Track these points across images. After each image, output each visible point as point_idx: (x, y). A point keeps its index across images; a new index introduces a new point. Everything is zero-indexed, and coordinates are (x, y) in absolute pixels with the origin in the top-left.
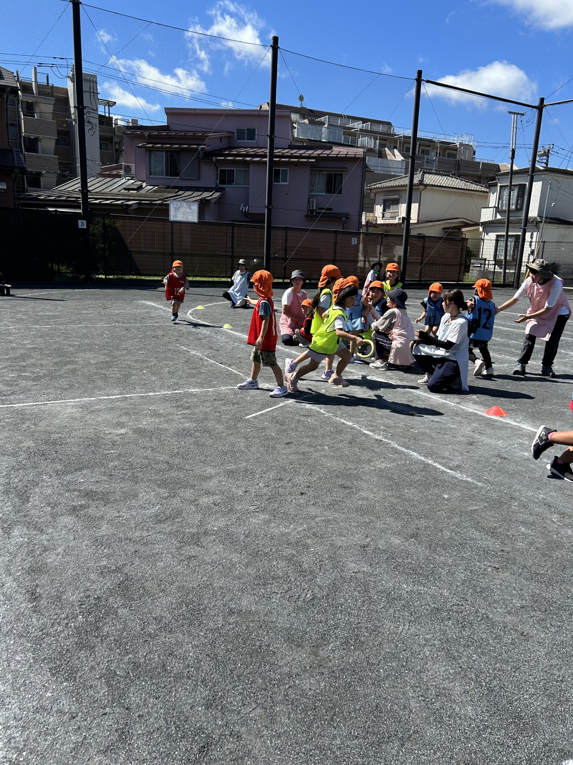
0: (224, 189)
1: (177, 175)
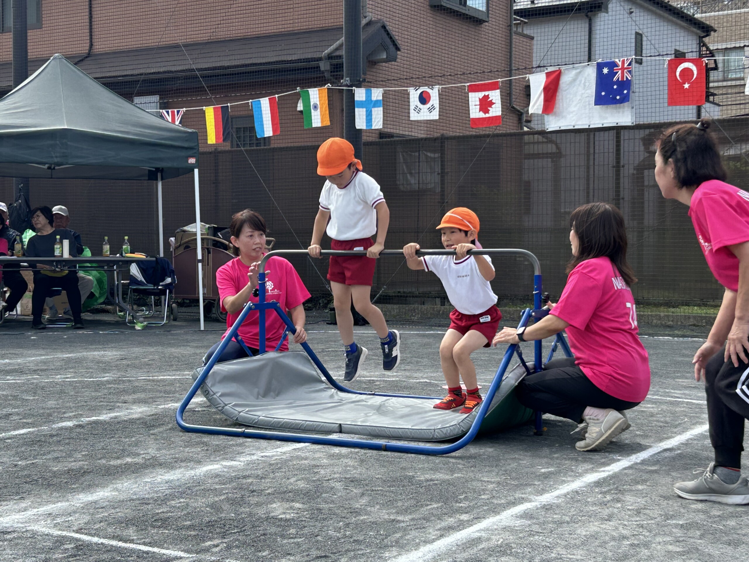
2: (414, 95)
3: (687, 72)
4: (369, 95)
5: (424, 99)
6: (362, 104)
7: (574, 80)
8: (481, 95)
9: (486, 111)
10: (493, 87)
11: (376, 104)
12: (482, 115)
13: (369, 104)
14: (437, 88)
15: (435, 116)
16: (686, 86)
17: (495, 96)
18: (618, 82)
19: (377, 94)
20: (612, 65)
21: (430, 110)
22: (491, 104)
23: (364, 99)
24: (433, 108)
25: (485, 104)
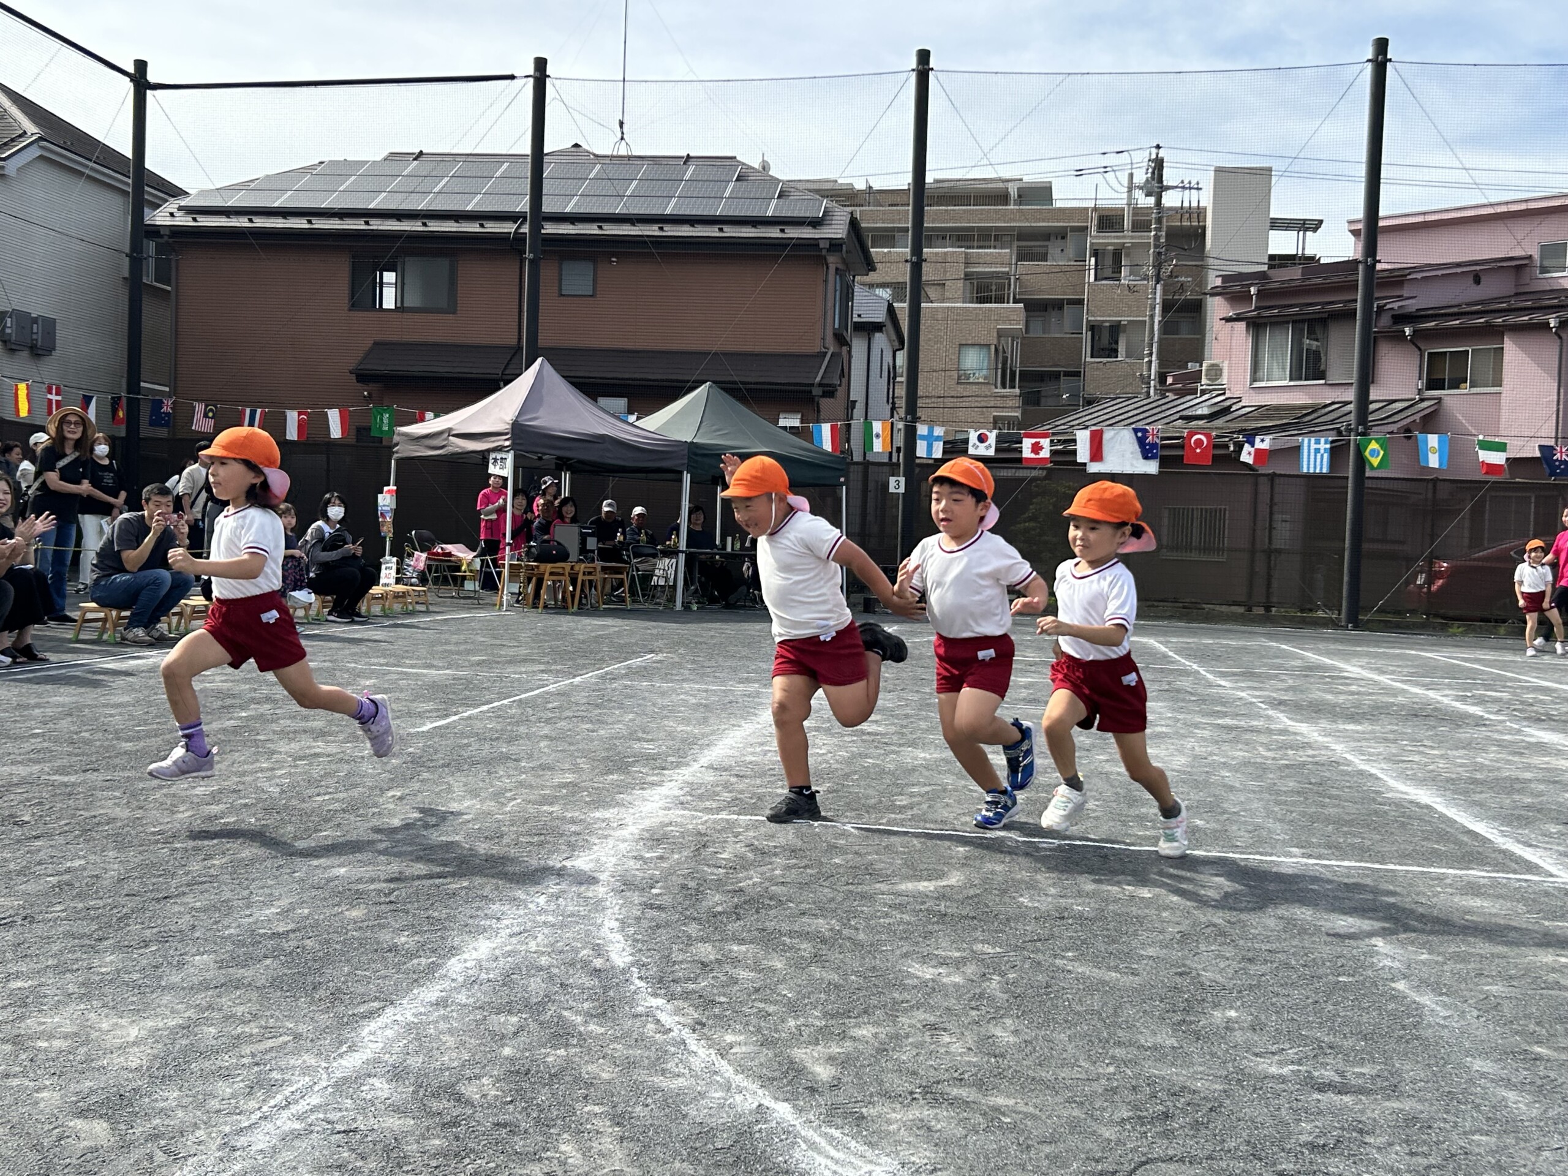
0: (1440, 399)
1: (1321, 375)
2: (973, 436)
3: (1199, 442)
4: (931, 430)
5: (982, 439)
6: (923, 438)
7: (1112, 438)
8: (1034, 441)
9: (1038, 454)
10: (1044, 436)
11: (938, 438)
12: (1033, 456)
13: (930, 439)
14: (995, 432)
15: (991, 452)
16: (1198, 451)
17: (1045, 442)
18: (1149, 444)
19: (939, 431)
20: (1145, 431)
21: (987, 448)
22: (1041, 448)
23: (926, 433)
24: (990, 446)
25: (1036, 448)
